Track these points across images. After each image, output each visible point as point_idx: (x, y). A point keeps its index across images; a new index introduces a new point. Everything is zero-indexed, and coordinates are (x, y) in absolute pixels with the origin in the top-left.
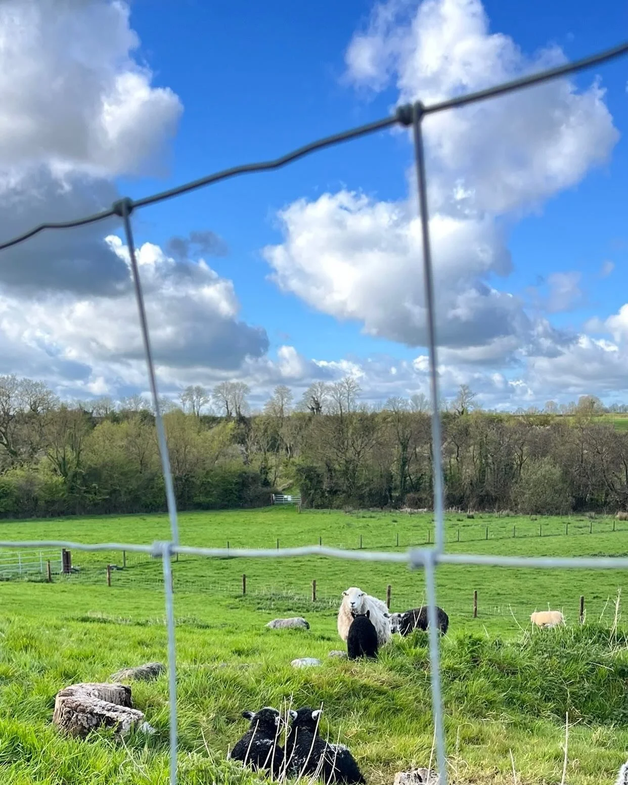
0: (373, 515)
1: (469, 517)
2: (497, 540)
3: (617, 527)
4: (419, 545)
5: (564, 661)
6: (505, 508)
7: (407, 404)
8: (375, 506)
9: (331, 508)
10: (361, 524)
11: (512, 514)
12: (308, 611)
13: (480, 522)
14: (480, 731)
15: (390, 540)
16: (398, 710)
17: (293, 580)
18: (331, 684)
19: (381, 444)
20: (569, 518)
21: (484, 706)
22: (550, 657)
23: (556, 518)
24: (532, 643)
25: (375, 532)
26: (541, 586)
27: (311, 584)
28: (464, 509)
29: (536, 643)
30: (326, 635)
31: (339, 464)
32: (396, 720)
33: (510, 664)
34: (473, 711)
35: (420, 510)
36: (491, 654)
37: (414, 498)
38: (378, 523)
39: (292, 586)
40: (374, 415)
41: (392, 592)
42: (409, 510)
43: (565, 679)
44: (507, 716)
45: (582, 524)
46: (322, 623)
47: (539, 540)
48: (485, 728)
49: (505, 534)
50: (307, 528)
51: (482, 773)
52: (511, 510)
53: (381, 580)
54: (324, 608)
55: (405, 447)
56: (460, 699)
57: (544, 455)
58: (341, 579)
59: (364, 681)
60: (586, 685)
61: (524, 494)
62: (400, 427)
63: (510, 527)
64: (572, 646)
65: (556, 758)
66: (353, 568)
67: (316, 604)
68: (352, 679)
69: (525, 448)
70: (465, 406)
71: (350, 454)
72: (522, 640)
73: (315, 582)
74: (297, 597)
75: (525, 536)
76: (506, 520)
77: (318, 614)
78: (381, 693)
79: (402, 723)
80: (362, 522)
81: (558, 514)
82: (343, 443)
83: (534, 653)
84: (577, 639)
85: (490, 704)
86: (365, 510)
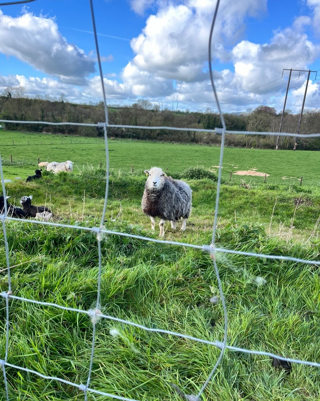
0: (32, 134)
1: (66, 136)
2: (75, 144)
3: (111, 142)
4: (49, 144)
5: (92, 180)
6: (77, 134)
7: (43, 97)
8: (33, 131)
9: (17, 130)
10: (28, 137)
11: (79, 136)
12: (9, 166)
13: (69, 138)
14: (66, 201)
15: (39, 143)
16: (39, 195)
17: (3, 155)
18: (15, 188)
19: (34, 110)
20: (97, 138)
21: (68, 194)
22: (88, 179)
23: (93, 138)
24: (83, 175)
25: (33, 140)
26: (88, 159)
27: (10, 156)
28: (64, 133)
29: (84, 175)
30: (16, 173)
31: (19, 116)
32: (39, 199)
33: (76, 181)
34: (64, 195)
35: (49, 133)
36: (70, 178)
37: (47, 129)
38: (34, 137)
39: (3, 157)
40: (31, 100)
41: (40, 160)
42: (45, 133)
43: (93, 185)
44: (75, 197)
45: (101, 140)
46: (15, 170)
47: (88, 144)
48: (68, 200)
49: (77, 142)
50: (8, 137)
51: (66, 213)
52: (79, 135)
53: (36, 156)
54: (16, 165)
55: (43, 112)
56: (60, 192)
57: (89, 118)
58: (21, 155)
59: (28, 187)
60: (99, 187)
61: (83, 130)
62: (41, 105)
63: (79, 140)
64: (94, 176)
65: (89, 208)
66: (26, 151)
67: (12, 163)
68: (23, 186)
69: (83, 115)
70: (63, 100)
71: (23, 112)
72: (80, 174)
73: (11, 156)
74: (5, 161)
75: (83, 143)
76: (77, 138)
77: (13, 167)
78: (33, 190)
79: (40, 200)
80: (29, 136)
81: (93, 137)
82: (20, 108)
83: (84, 177)
84: (96, 173)
85: (70, 193)
86: (29, 132)
